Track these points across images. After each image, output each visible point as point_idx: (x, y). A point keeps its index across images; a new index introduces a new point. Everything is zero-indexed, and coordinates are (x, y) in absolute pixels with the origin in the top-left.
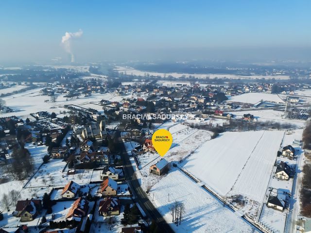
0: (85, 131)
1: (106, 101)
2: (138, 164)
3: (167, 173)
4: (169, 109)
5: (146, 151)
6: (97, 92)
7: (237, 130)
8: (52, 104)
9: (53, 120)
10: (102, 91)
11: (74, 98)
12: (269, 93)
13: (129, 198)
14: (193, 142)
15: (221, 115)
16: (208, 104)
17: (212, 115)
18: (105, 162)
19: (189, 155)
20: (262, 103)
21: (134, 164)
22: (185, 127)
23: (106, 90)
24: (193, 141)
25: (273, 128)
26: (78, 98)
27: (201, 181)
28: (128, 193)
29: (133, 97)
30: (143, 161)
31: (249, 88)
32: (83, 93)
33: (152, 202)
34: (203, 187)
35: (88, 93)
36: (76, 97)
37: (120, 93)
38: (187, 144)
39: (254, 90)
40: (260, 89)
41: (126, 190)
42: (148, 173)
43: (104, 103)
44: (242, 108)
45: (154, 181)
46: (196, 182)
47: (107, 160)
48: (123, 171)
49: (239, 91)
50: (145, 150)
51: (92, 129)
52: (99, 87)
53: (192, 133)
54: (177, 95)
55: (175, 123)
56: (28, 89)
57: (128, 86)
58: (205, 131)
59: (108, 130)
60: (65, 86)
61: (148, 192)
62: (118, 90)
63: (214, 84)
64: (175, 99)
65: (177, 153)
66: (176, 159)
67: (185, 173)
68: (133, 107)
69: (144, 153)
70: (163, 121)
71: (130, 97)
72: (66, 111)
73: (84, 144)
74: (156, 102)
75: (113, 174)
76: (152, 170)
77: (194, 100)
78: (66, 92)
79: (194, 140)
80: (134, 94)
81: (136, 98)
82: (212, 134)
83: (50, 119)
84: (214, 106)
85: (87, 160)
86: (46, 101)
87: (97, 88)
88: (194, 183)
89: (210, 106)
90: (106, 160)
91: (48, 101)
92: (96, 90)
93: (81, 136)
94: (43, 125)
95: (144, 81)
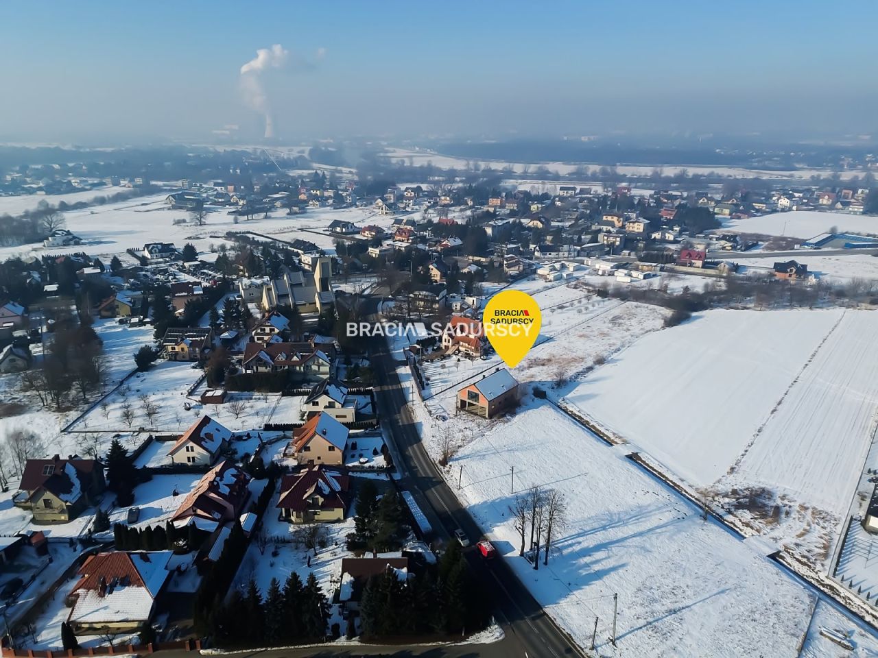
0: (269, 290)
1: (346, 225)
2: (422, 384)
3: (513, 414)
4: (532, 246)
5: (449, 352)
6: (323, 205)
7: (752, 305)
8: (192, 230)
9: (187, 264)
10: (339, 202)
11: (255, 216)
12: (855, 213)
13: (383, 477)
14: (604, 335)
15: (699, 263)
16: (656, 235)
17: (669, 265)
18: (319, 372)
19: (590, 369)
20: (833, 236)
21: (410, 384)
22: (580, 293)
23: (349, 200)
24: (606, 330)
25: (874, 302)
26: (266, 217)
27: (625, 442)
28: (380, 461)
29: (424, 218)
30: (438, 377)
31: (790, 197)
32: (283, 206)
33: (455, 491)
34: (633, 458)
35: (296, 206)
36: (263, 215)
37: (390, 206)
38: (582, 340)
39: (806, 204)
40: (825, 201)
41: (376, 453)
42: (452, 410)
43: (338, 229)
44: (767, 248)
45: (468, 432)
46: (609, 443)
47: (326, 369)
48: (373, 403)
49: (757, 206)
50: (447, 347)
51: (292, 286)
52: (330, 193)
53: (602, 310)
54: (559, 213)
55: (549, 284)
56: (135, 195)
57: (413, 190)
58: (646, 305)
59: (340, 294)
60: (235, 190)
61: (444, 462)
62: (384, 200)
63: (676, 189)
64: (553, 224)
65: (549, 360)
66: (543, 375)
67: (573, 416)
68: (424, 240)
69: (444, 357)
70: (512, 276)
71: (417, 217)
72: (228, 247)
73: (261, 324)
74: (493, 227)
75: (337, 405)
76: (463, 403)
77: (613, 226)
78: (237, 204)
79: (605, 327)
80: (430, 211)
81: (436, 220)
82: (668, 313)
83: (180, 263)
84: (675, 242)
85: (265, 364)
86: (178, 222)
87: (326, 194)
88: (602, 446)
89: (663, 241)
90: (323, 369)
91: (184, 221)
92: (322, 201)
93: (259, 307)
94: (158, 276)
95: (461, 181)
